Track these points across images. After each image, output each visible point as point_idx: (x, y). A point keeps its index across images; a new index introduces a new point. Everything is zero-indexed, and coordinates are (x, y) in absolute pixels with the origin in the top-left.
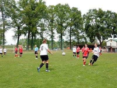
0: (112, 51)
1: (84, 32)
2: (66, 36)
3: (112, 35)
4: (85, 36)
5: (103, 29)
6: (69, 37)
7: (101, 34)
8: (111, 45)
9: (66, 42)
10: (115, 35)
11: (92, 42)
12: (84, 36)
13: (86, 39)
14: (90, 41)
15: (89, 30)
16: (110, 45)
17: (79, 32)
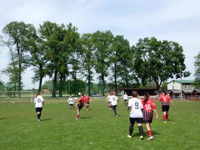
2: (109, 76)
3: (173, 75)
5: (160, 66)
6: (113, 77)
7: (158, 74)
8: (173, 88)
9: (110, 84)
10: (178, 75)
11: (144, 85)
12: (135, 76)
17: (128, 71)
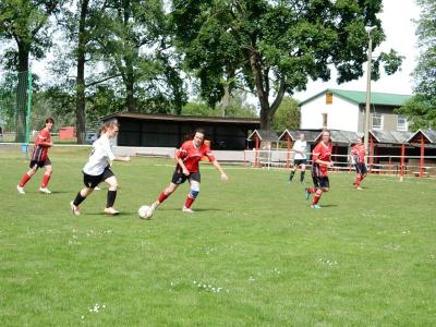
1: (168, 38)
6: (69, 62)
13: (181, 82)
14: (202, 97)
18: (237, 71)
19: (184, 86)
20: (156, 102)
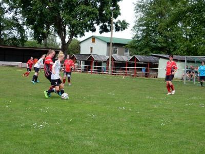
0: (95, 68)
1: (19, 10)
4: (21, 22)
7: (66, 20)
8: (92, 51)
10: (105, 26)
11: (40, 42)
12: (17, 20)
13: (24, 31)
14: (35, 38)
15: (32, 5)
16: (89, 53)
18: (51, 26)
19: (25, 33)
20: (12, 40)
